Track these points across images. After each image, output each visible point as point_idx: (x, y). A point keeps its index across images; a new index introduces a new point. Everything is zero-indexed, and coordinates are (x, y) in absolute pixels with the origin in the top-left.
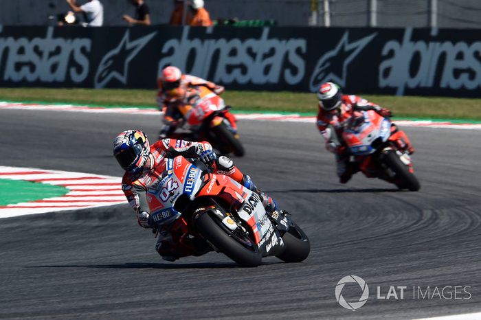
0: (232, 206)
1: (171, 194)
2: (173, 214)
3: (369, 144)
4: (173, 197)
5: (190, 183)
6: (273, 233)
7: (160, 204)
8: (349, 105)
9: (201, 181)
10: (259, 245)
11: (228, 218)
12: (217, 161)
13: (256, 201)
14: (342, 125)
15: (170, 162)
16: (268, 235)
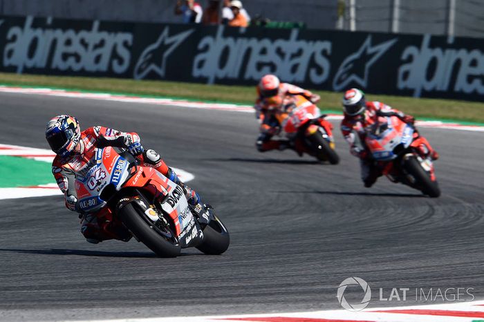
0: (155, 198)
1: (99, 183)
2: (99, 203)
3: (391, 150)
4: (100, 186)
5: (117, 174)
6: (194, 226)
7: (87, 192)
8: (373, 112)
9: (128, 173)
10: (180, 237)
11: (151, 209)
12: (145, 154)
13: (180, 195)
14: (365, 130)
15: (99, 152)
16: (189, 228)
